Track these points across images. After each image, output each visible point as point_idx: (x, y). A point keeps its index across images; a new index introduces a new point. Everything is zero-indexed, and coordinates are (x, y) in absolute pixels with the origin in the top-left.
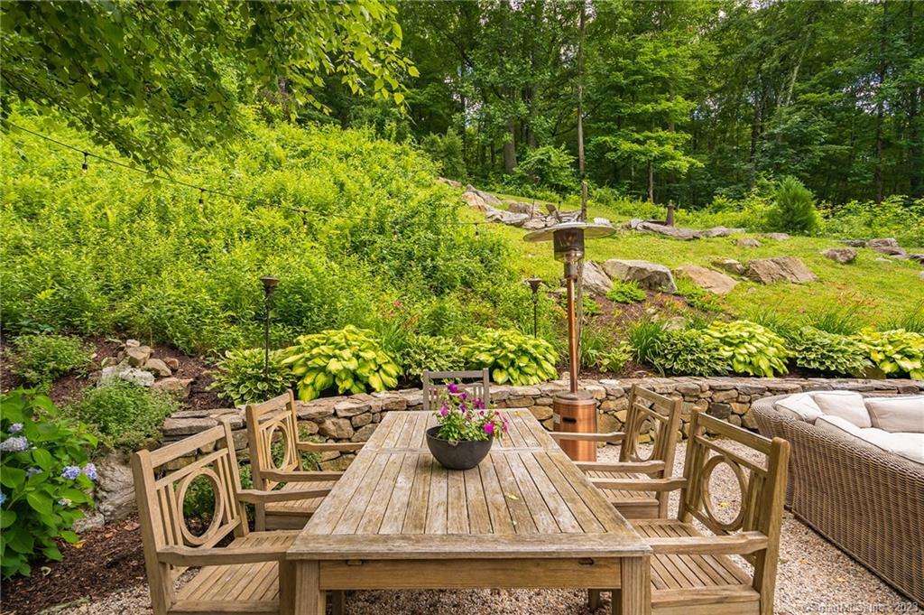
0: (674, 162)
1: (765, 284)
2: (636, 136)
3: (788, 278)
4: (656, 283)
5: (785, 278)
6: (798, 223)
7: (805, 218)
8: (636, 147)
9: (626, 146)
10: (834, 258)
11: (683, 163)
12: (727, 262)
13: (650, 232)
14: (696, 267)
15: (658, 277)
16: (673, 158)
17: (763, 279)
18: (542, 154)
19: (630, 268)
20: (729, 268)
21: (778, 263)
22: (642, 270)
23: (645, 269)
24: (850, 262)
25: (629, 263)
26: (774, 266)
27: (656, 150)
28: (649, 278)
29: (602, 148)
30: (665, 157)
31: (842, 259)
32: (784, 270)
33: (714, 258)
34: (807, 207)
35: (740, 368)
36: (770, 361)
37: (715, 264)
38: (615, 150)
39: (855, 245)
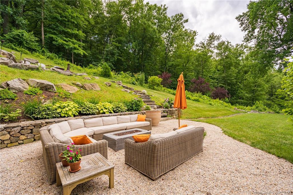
0: (78, 51)
1: (87, 90)
2: (65, 39)
3: (94, 89)
4: (48, 88)
5: (93, 89)
6: (107, 75)
7: (109, 74)
8: (65, 42)
9: (61, 41)
10: (107, 85)
11: (81, 52)
12: (77, 83)
13: (55, 71)
14: (65, 83)
15: (49, 86)
16: (78, 50)
17: (87, 89)
18: (20, 32)
19: (38, 83)
20: (77, 85)
22: (43, 84)
23: (44, 83)
24: (110, 86)
25: (38, 81)
26: (90, 85)
27: (72, 46)
28: (46, 86)
29: (52, 39)
30: (75, 48)
31: (108, 85)
32: (93, 87)
33: (74, 82)
34: (109, 71)
35: (63, 115)
36: (72, 112)
37: (73, 84)
38: (56, 41)
39: (113, 82)
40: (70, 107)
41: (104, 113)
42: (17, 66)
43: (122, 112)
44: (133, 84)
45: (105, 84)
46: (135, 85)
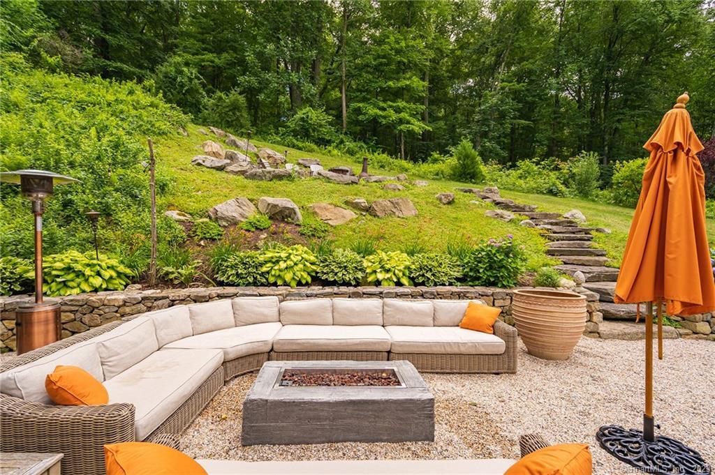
0: (408, 126)
1: (378, 217)
2: (382, 104)
3: (397, 213)
4: (286, 216)
5: (394, 213)
8: (380, 113)
9: (373, 112)
11: (417, 126)
12: (356, 201)
13: (321, 177)
14: (324, 204)
15: (287, 211)
16: (408, 122)
17: (378, 214)
18: (304, 114)
19: (269, 204)
20: (355, 206)
21: (392, 203)
22: (275, 206)
23: (277, 205)
24: (449, 203)
25: (270, 200)
26: (389, 204)
27: (394, 116)
28: (281, 212)
29: (358, 111)
30: (401, 121)
31: (445, 201)
32: (395, 207)
33: (350, 198)
37: (347, 203)
38: (365, 114)
39: (466, 192)
40: (291, 260)
41: (378, 283)
42: (256, 174)
43: (436, 285)
44: (550, 192)
45: (437, 199)
46: (555, 195)
